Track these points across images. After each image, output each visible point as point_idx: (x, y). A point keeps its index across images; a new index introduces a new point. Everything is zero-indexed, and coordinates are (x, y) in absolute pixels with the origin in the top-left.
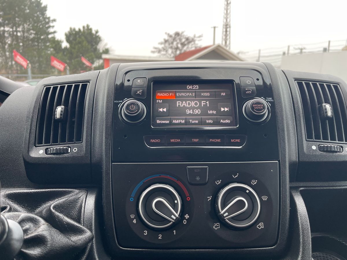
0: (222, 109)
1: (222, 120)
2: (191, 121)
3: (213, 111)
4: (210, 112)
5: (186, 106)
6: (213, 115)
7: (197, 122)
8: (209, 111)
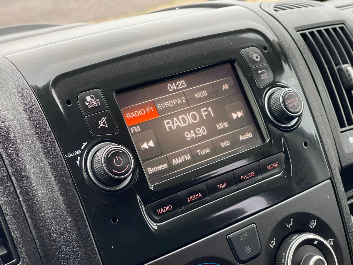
0: (234, 116)
1: (240, 136)
2: (200, 152)
3: (223, 124)
4: (220, 126)
5: (181, 126)
6: (225, 130)
7: (208, 150)
8: (217, 125)
